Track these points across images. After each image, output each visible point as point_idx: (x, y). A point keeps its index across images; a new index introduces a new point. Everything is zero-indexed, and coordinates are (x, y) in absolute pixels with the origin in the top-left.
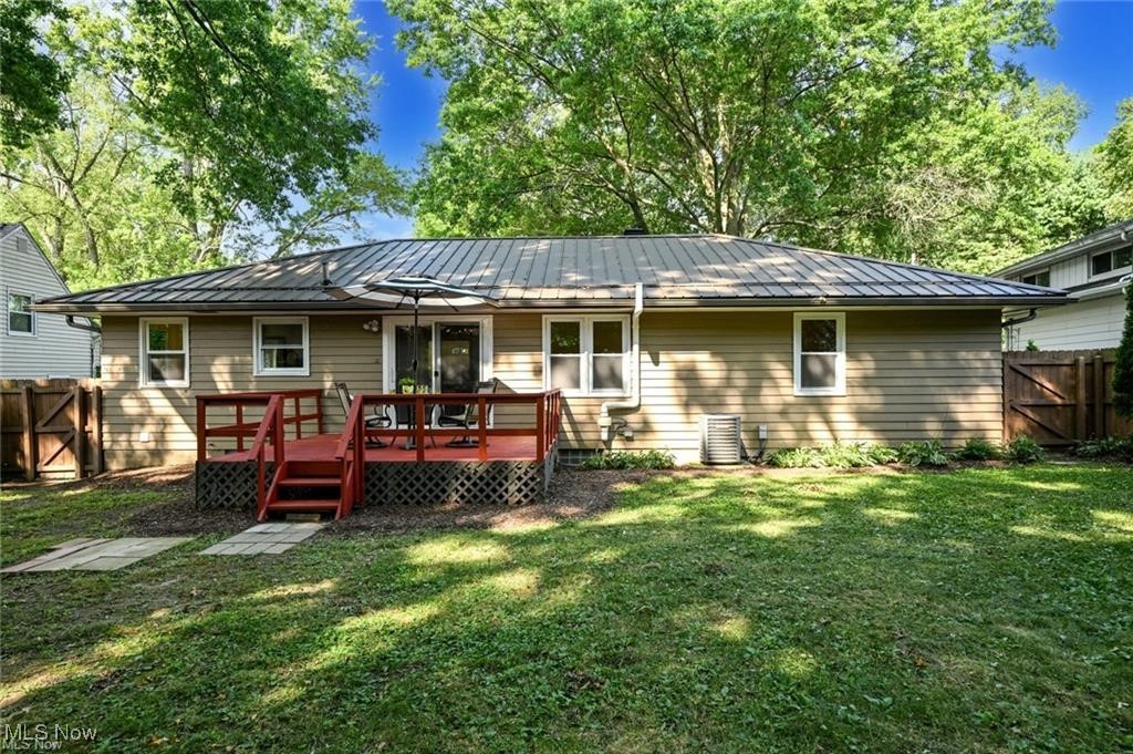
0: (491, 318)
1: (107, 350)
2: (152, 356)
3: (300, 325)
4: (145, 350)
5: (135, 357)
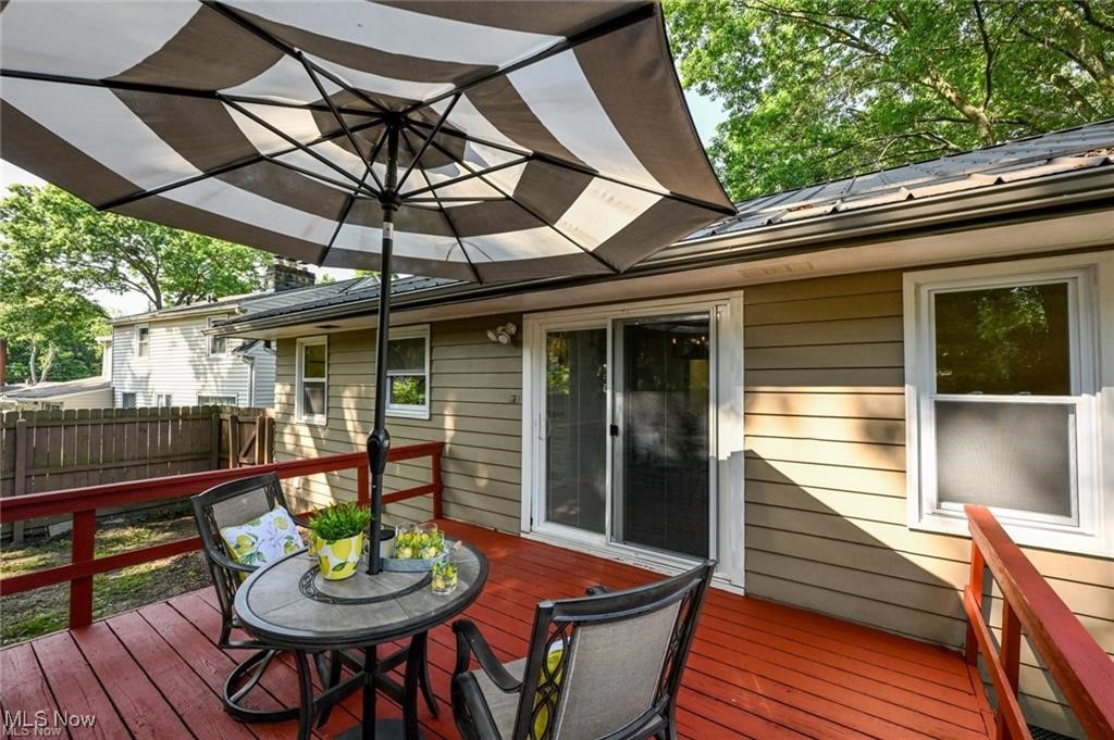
0: (738, 298)
1: (280, 377)
2: (307, 384)
3: (424, 339)
4: (300, 377)
5: (293, 385)
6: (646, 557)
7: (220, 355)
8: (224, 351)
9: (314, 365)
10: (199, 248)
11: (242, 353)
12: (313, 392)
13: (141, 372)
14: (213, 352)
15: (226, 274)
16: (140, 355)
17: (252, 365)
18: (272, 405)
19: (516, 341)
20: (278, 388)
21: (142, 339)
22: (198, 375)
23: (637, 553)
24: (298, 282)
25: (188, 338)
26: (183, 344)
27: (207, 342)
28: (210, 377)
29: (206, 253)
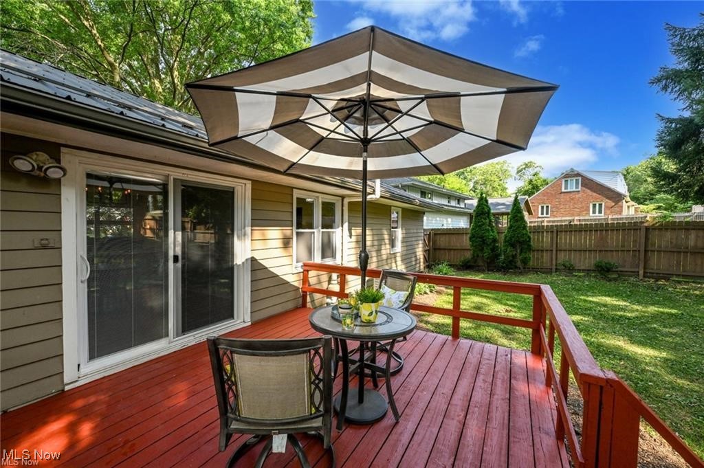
0: (249, 184)
6: (201, 335)
23: (194, 336)
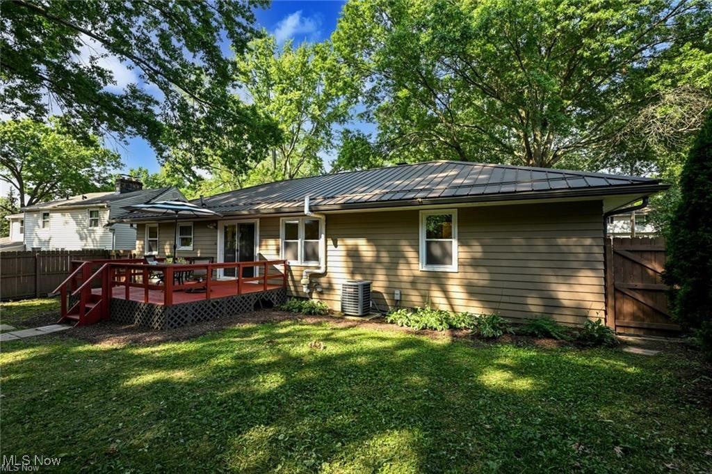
0: (259, 220)
1: (138, 239)
2: (150, 241)
3: (191, 227)
4: (147, 238)
5: (144, 241)
7: (95, 228)
8: (97, 226)
9: (153, 233)
10: (55, 155)
11: (109, 227)
12: (153, 245)
13: (44, 237)
14: (91, 226)
15: (74, 172)
16: (43, 227)
17: (114, 233)
18: (135, 249)
19: (216, 228)
20: (138, 242)
21: (44, 219)
22: (81, 238)
24: (133, 188)
25: (75, 218)
26: (72, 222)
27: (87, 222)
28: (89, 239)
29: (59, 158)
